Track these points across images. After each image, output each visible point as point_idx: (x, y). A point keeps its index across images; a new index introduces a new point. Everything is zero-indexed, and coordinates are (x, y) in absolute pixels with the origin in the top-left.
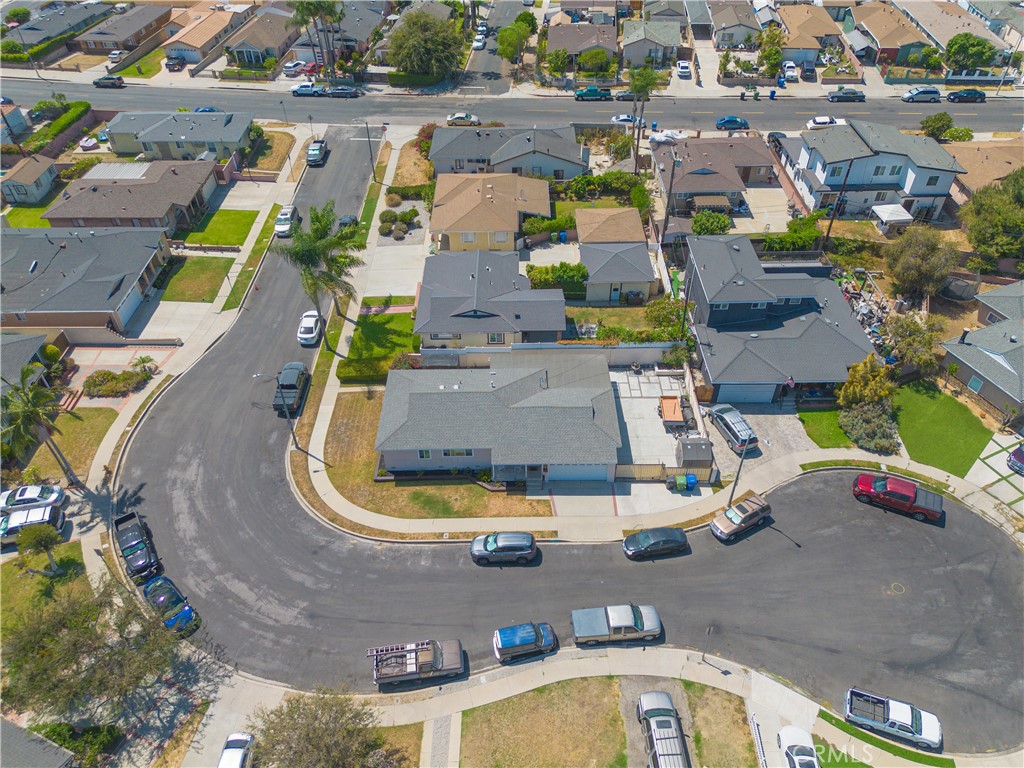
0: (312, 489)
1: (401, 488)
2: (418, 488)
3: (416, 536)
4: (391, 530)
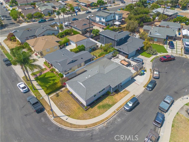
0: (71, 124)
1: (94, 108)
2: (97, 105)
3: (110, 116)
4: (103, 119)
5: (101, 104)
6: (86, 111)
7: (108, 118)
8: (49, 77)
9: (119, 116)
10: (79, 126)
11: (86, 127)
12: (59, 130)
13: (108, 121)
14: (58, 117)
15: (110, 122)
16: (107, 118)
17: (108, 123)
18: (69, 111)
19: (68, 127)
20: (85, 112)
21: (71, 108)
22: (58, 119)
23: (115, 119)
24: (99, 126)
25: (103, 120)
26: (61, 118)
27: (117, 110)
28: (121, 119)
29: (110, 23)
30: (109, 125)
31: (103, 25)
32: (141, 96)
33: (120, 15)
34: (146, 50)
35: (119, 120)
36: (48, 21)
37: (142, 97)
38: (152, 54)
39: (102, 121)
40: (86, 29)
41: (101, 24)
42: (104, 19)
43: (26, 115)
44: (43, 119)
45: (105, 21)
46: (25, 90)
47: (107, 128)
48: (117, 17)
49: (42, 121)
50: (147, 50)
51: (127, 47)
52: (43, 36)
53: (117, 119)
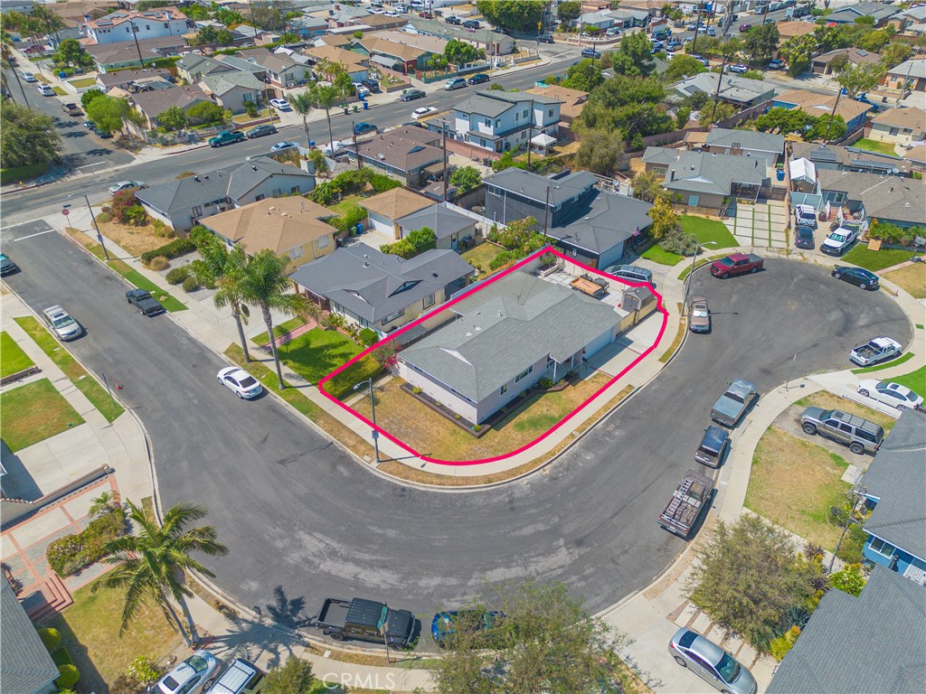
0: (439, 476)
1: (503, 429)
2: (513, 422)
3: (558, 447)
4: (538, 456)
5: (526, 417)
6: (479, 437)
7: (554, 454)
8: (327, 347)
9: (587, 448)
10: (467, 480)
11: (488, 479)
12: (405, 494)
13: (554, 462)
14: (392, 460)
15: (561, 465)
16: (551, 453)
17: (555, 467)
18: (422, 440)
19: (432, 483)
20: (476, 441)
21: (429, 434)
22: (393, 466)
23: (576, 456)
24: (528, 477)
25: (540, 460)
26: (402, 464)
27: (579, 430)
28: (594, 453)
29: (514, 139)
30: (559, 472)
31: (487, 148)
32: (654, 388)
33: (551, 107)
34: (659, 240)
35: (589, 458)
36: (251, 137)
37: (655, 391)
38: (684, 254)
39: (535, 462)
40: (422, 168)
41: (479, 145)
42: (488, 123)
43: (282, 462)
44: (341, 469)
45: (495, 134)
46: (254, 390)
47: (553, 479)
48: (539, 117)
49: (342, 474)
50: (663, 238)
51: (592, 229)
52: (258, 199)
53: (583, 455)
